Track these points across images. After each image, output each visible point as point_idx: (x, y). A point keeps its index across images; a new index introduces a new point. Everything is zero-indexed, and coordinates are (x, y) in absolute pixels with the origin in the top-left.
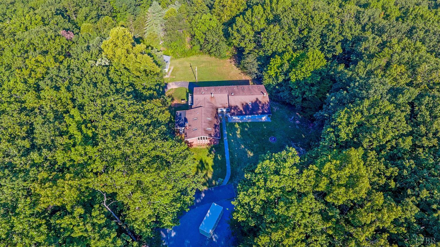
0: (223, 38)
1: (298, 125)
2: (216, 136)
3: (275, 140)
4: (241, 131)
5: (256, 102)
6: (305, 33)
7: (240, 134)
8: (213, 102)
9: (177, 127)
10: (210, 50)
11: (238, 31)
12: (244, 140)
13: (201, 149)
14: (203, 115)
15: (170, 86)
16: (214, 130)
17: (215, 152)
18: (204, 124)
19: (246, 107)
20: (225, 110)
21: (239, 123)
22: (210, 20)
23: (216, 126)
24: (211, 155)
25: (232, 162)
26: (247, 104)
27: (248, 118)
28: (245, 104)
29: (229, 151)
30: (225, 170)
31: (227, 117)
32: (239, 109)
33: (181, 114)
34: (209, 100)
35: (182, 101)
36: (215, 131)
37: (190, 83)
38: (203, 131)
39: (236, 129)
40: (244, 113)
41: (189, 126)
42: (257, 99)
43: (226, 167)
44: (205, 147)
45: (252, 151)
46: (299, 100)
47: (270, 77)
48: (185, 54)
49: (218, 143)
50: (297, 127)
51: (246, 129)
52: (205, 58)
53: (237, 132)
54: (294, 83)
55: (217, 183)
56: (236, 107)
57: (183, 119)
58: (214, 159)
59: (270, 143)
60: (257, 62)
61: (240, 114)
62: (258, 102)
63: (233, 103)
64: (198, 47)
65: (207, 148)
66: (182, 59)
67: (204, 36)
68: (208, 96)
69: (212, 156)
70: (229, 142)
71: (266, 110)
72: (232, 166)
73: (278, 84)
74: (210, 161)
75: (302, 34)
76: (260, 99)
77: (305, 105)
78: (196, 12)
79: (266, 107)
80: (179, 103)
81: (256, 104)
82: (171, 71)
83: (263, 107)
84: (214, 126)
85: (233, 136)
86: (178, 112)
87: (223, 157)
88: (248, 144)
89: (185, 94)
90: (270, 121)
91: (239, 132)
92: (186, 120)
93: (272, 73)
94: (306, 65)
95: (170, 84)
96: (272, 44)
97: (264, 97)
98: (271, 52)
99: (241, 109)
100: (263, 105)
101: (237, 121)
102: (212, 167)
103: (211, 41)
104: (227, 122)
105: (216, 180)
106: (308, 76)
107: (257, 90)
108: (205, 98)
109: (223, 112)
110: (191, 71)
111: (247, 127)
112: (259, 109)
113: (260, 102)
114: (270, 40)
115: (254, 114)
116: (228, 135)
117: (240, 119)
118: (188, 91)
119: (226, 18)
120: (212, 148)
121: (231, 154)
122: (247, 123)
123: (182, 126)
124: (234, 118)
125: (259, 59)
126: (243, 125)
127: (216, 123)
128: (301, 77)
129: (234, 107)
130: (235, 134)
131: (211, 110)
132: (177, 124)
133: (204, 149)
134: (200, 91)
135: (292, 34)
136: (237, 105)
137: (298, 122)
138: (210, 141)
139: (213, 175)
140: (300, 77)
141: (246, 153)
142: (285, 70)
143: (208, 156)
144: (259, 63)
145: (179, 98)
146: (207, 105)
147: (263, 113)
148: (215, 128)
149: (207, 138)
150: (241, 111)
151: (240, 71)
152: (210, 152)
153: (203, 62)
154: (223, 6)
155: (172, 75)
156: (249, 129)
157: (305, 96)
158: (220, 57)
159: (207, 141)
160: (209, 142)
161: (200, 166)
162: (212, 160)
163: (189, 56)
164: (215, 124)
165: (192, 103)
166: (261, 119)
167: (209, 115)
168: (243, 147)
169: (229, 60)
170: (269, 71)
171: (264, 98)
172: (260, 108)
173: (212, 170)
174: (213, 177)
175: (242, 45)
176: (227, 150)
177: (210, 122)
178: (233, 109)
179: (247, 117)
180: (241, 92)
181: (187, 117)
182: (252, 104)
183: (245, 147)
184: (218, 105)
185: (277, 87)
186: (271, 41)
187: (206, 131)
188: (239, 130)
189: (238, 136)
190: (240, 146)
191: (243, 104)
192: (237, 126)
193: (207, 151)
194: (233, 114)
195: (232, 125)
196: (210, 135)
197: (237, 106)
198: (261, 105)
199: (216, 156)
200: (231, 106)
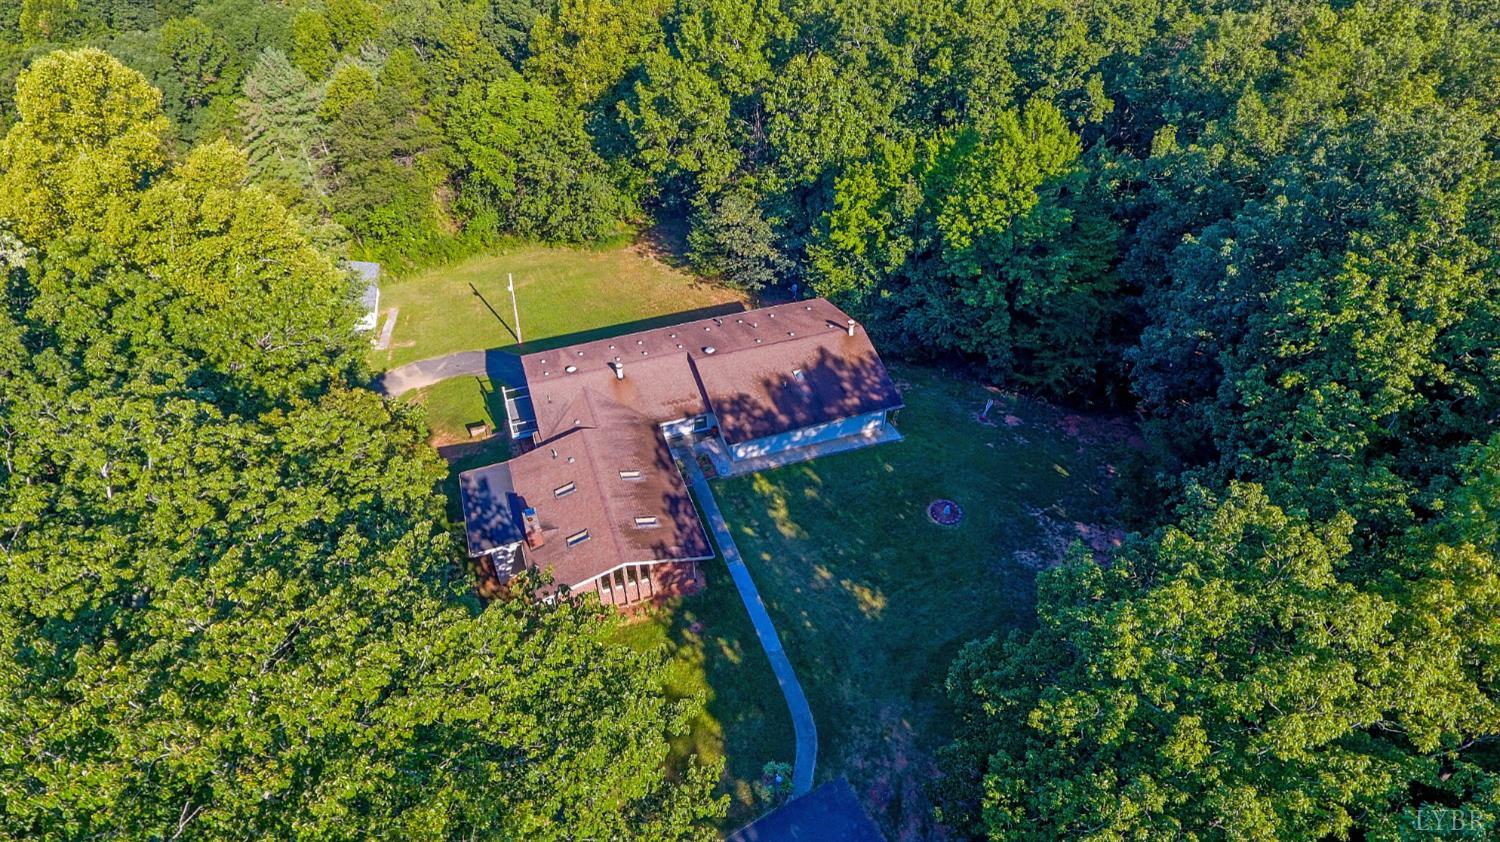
0: (594, 158)
1: (1019, 430)
2: (688, 548)
3: (954, 513)
4: (789, 505)
5: (821, 363)
6: (945, 63)
7: (793, 516)
8: (628, 398)
9: (477, 546)
10: (545, 219)
11: (662, 105)
12: (817, 543)
14: (600, 465)
15: (400, 383)
16: (672, 524)
17: (700, 633)
18: (614, 505)
19: (783, 390)
20: (686, 431)
21: (767, 474)
22: (526, 98)
23: (673, 504)
24: (686, 651)
25: (800, 663)
26: (783, 378)
27: (804, 442)
28: (775, 381)
29: (771, 612)
30: (780, 713)
31: (706, 459)
32: (755, 405)
33: (484, 485)
34: (610, 395)
35: (475, 432)
36: (680, 527)
37: (489, 352)
38: (622, 539)
39: (766, 501)
40: (783, 419)
41: (545, 527)
42: (822, 351)
43: (778, 691)
44: (643, 618)
45: (874, 583)
46: (1000, 324)
47: (842, 257)
48: (436, 253)
49: (702, 583)
50: (1021, 440)
51: (810, 493)
52: (533, 253)
53: (772, 513)
54: (965, 256)
55: (765, 794)
56: (740, 403)
57: (504, 501)
58: (707, 667)
59: (937, 530)
60: (764, 219)
61: (767, 428)
62: (829, 363)
63: (722, 387)
64: (489, 218)
65: (657, 621)
66: (432, 275)
67: (513, 166)
68: (600, 379)
69: (694, 653)
70: (756, 571)
71: (875, 392)
73: (887, 282)
74: (689, 681)
75: (933, 72)
76: (835, 350)
77: (1028, 339)
78: (461, 81)
79: (871, 380)
80: (458, 441)
81: (824, 373)
82: (389, 325)
83: (857, 382)
84: (666, 506)
85: (762, 534)
86: (467, 474)
87: (749, 642)
88: (849, 556)
89: (480, 403)
90: (897, 436)
91: (783, 513)
92: (518, 505)
93: (851, 239)
94: (1010, 164)
95: (399, 372)
96: (812, 134)
97: (847, 338)
98: (814, 165)
99: (767, 403)
100: (856, 370)
101: (757, 464)
103: (544, 177)
104: (713, 477)
105: (755, 775)
106: (1027, 205)
107: (806, 320)
108: (585, 390)
109: (679, 437)
110: (480, 308)
111: (811, 484)
112: (844, 391)
113: (839, 362)
114: (804, 116)
115: (830, 418)
116: (738, 537)
117: (770, 455)
118: (489, 387)
119: (587, 89)
121: (780, 620)
122: (806, 464)
123: (500, 537)
124: (741, 453)
125: (769, 206)
126: (788, 477)
127: (671, 490)
128: (994, 219)
129: (733, 402)
130: (767, 526)
131: (629, 435)
132: (476, 535)
133: (643, 626)
134: (554, 364)
135: (888, 81)
136: (745, 391)
137: (1012, 420)
138: (664, 579)
139: (728, 750)
140: (990, 219)
141: (850, 600)
142: (909, 212)
143: (670, 656)
144: (775, 220)
145: (453, 422)
146: (604, 417)
147: (867, 408)
148: (673, 513)
149: (645, 570)
150: (769, 416)
151: (691, 278)
152: (674, 633)
153: (526, 270)
154: (572, 39)
155: (397, 336)
156: (825, 489)
157: (1021, 302)
158: (596, 239)
159: (649, 586)
160: (657, 588)
162: (699, 673)
163: (460, 258)
164: (667, 496)
165: (530, 424)
166: (860, 436)
167: (629, 461)
168: (825, 574)
169: (631, 249)
170: (837, 235)
171: (852, 343)
172: (847, 385)
173: (716, 728)
174: (731, 766)
175: (687, 160)
176: (755, 604)
177: (642, 490)
178: (732, 412)
179: (798, 435)
180: (744, 338)
181: (518, 490)
182: (808, 374)
183: (838, 575)
184: (657, 410)
185: (885, 294)
186: (808, 119)
187: (635, 536)
188: (780, 502)
189: (788, 531)
190: (808, 574)
191: (767, 384)
192: (763, 486)
193: (661, 633)
194: (736, 436)
195: (741, 485)
196: (660, 549)
197: (743, 398)
198: (845, 374)
199: (711, 651)
200: (719, 403)
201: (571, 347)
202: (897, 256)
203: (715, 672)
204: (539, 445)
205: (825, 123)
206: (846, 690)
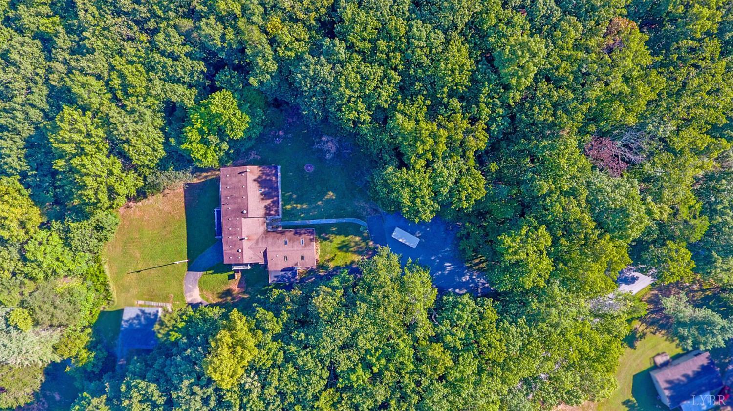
2: (312, 233)
4: (297, 204)
5: (258, 182)
7: (301, 204)
8: (255, 237)
12: (310, 201)
13: (321, 250)
14: (281, 249)
15: (196, 298)
17: (327, 234)
18: (296, 248)
19: (266, 196)
21: (284, 205)
23: (296, 233)
24: (331, 238)
25: (341, 216)
26: (262, 194)
28: (262, 197)
30: (350, 224)
31: (274, 219)
32: (269, 205)
33: (276, 277)
34: (253, 242)
35: (235, 278)
36: (305, 234)
37: (188, 270)
38: (307, 248)
39: (293, 209)
40: (275, 199)
42: (255, 180)
43: (346, 223)
44: (319, 245)
45: (325, 193)
50: (290, 136)
51: (295, 196)
53: (298, 208)
54: (245, 135)
55: (366, 231)
56: (267, 208)
57: (283, 273)
58: (336, 235)
59: (314, 172)
61: (277, 203)
62: (259, 180)
63: (262, 212)
65: (321, 242)
68: (246, 244)
69: (332, 237)
70: (315, 218)
71: (271, 171)
72: (345, 217)
74: (338, 239)
76: (255, 177)
79: (268, 171)
80: (238, 282)
81: (261, 182)
83: (268, 175)
84: (297, 236)
85: (304, 213)
86: (270, 281)
87: (333, 225)
88: (316, 196)
90: (280, 166)
91: (299, 206)
92: (287, 269)
95: (188, 299)
99: (269, 201)
100: (263, 174)
102: (346, 236)
105: (362, 232)
108: (250, 249)
111: (291, 195)
112: (269, 180)
113: (259, 177)
115: (277, 186)
116: (303, 219)
120: (319, 237)
121: (329, 216)
126: (286, 201)
127: (292, 233)
129: (267, 210)
130: (302, 211)
131: (270, 240)
133: (321, 246)
134: (234, 255)
136: (264, 206)
137: (281, 133)
139: (356, 235)
141: (328, 200)
143: (331, 241)
144: (172, 168)
145: (224, 283)
146: (262, 244)
148: (300, 234)
150: (272, 202)
152: (326, 239)
155: (164, 301)
156: (294, 193)
161: (345, 249)
162: (337, 237)
164: (294, 234)
168: (320, 203)
171: (252, 171)
172: (268, 178)
173: (350, 237)
174: (359, 236)
176: (324, 221)
177: (291, 240)
178: (270, 211)
181: (281, 269)
182: (262, 187)
183: (321, 200)
184: (261, 230)
187: (306, 245)
188: (295, 205)
189: (305, 207)
190: (319, 206)
191: (263, 199)
192: (289, 207)
193: (324, 242)
195: (286, 213)
196: (311, 240)
197: (266, 207)
198: (264, 177)
199: (333, 233)
200: (266, 214)
201: (224, 249)
202: (225, 146)
203: (339, 233)
204: (266, 260)
205: (152, 146)
206: (349, 209)
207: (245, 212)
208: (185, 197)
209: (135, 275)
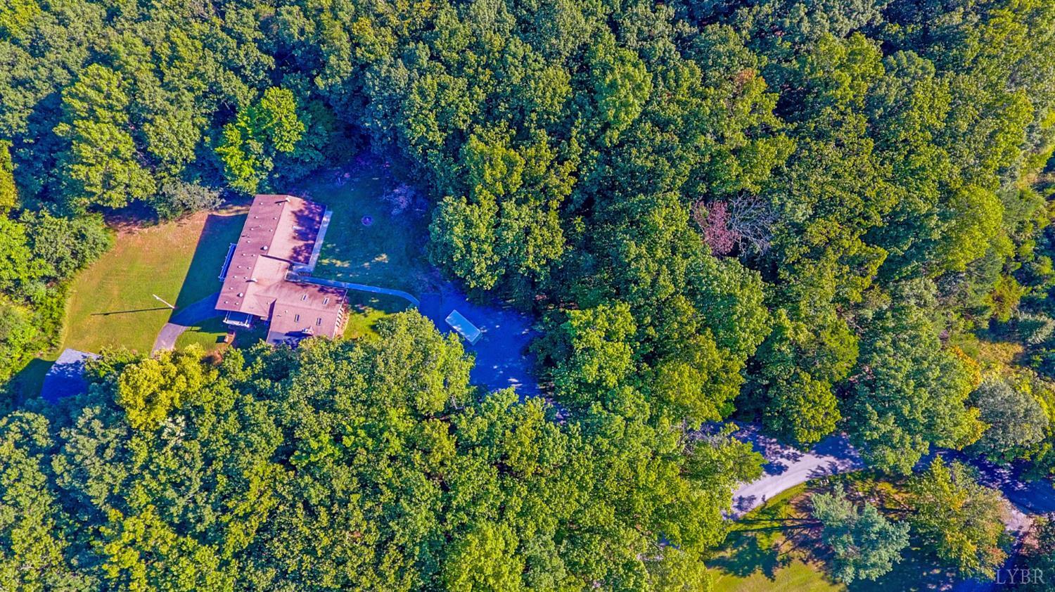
2: (341, 294)
3: (370, 218)
4: (337, 259)
5: (297, 216)
7: (343, 261)
8: (268, 283)
12: (355, 260)
13: (350, 324)
14: (294, 304)
16: (330, 295)
17: (363, 306)
18: (314, 307)
19: (301, 235)
23: (322, 291)
24: (367, 311)
25: (389, 286)
26: (295, 232)
28: (295, 235)
29: (368, 285)
30: (396, 298)
31: (301, 272)
32: (300, 247)
34: (263, 288)
35: (226, 340)
36: (333, 293)
37: (170, 321)
38: (329, 310)
39: (331, 265)
40: (309, 242)
41: (308, 329)
42: (293, 212)
43: (392, 296)
44: (348, 318)
45: (378, 254)
46: (319, 156)
49: (350, 297)
50: (356, 179)
51: (336, 250)
53: (337, 265)
54: (295, 152)
56: (296, 251)
57: (287, 337)
58: (375, 308)
59: (372, 227)
60: (191, 184)
61: (309, 249)
62: (299, 214)
63: (286, 253)
65: (352, 314)
66: (66, 330)
68: (254, 287)
69: (369, 310)
70: (354, 281)
71: (317, 209)
72: (395, 288)
74: (375, 315)
76: (296, 209)
79: (312, 206)
81: (299, 217)
83: (311, 211)
84: (322, 294)
85: (343, 272)
87: (375, 295)
88: (364, 255)
89: (204, 334)
90: (331, 213)
91: (339, 262)
92: (292, 333)
97: (291, 203)
99: (301, 243)
100: (306, 209)
101: (315, 259)
102: (387, 313)
104: (311, 275)
106: (301, 127)
107: (268, 209)
108: (255, 295)
110: (124, 316)
111: (333, 248)
112: (311, 217)
113: (301, 211)
115: (318, 229)
116: (339, 279)
117: (315, 253)
118: (200, 328)
120: (354, 307)
121: (373, 283)
122: (324, 245)
125: (188, 178)
126: (325, 253)
127: (318, 289)
129: (294, 253)
130: (340, 270)
131: (285, 291)
133: (351, 319)
134: (231, 299)
136: (293, 246)
137: (347, 175)
138: (343, 306)
140: (294, 138)
141: (379, 263)
142: (261, 151)
143: (366, 316)
144: (198, 181)
146: (273, 294)
147: (321, 216)
148: (326, 292)
149: (338, 309)
150: (306, 245)
152: (359, 312)
153: (101, 288)
156: (338, 246)
160: (343, 309)
162: (375, 311)
163: (61, 313)
164: (319, 291)
165: (252, 318)
167: (297, 295)
168: (367, 264)
169: (121, 234)
171: (294, 203)
172: (310, 215)
176: (364, 288)
177: (312, 296)
178: (298, 255)
180: (263, 233)
181: (286, 332)
182: (299, 224)
183: (369, 261)
184: (278, 277)
185: (275, 176)
187: (329, 306)
188: (334, 261)
189: (346, 265)
190: (364, 268)
191: (294, 238)
192: (326, 261)
193: (357, 315)
194: (306, 259)
195: (319, 267)
196: (338, 302)
197: (294, 249)
198: (306, 213)
199: (371, 305)
200: (292, 257)
201: (223, 290)
202: (269, 164)
203: (378, 307)
204: (270, 317)
205: (181, 138)
206: (402, 280)
207: (266, 248)
208: (204, 230)
209: (100, 318)
